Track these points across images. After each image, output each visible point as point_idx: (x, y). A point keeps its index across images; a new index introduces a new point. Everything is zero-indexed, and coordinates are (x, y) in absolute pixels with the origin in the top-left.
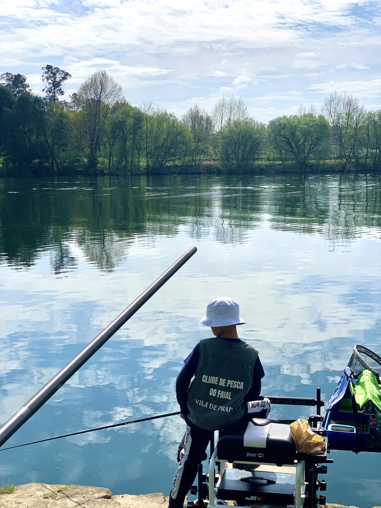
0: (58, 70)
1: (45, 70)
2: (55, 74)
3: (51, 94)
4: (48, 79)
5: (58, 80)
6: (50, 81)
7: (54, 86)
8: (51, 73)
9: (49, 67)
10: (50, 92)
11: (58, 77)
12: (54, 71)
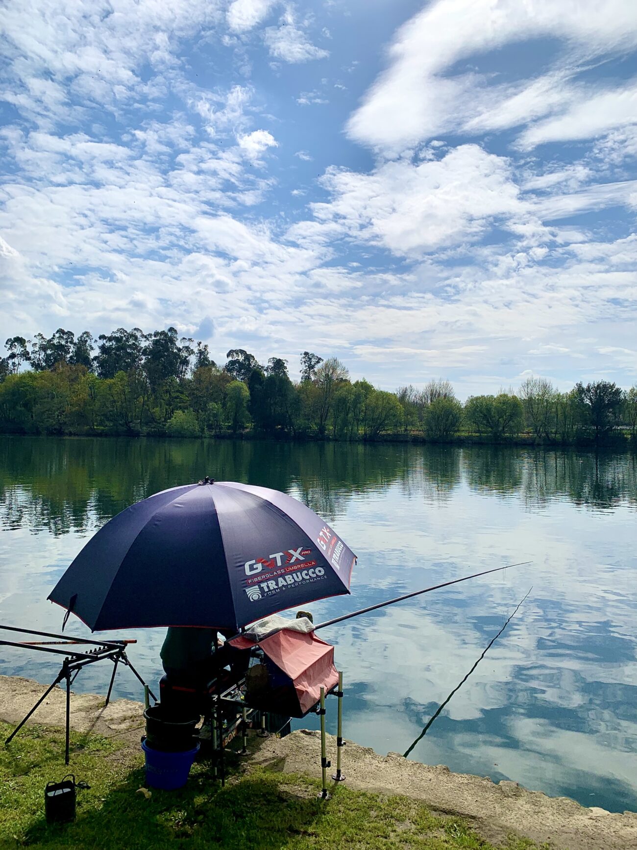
0: (313, 355)
1: (303, 356)
2: (310, 359)
3: (306, 374)
4: (305, 362)
5: (313, 363)
6: (307, 364)
7: (309, 368)
8: (308, 358)
9: (306, 354)
10: (306, 373)
11: (314, 361)
12: (310, 357)
